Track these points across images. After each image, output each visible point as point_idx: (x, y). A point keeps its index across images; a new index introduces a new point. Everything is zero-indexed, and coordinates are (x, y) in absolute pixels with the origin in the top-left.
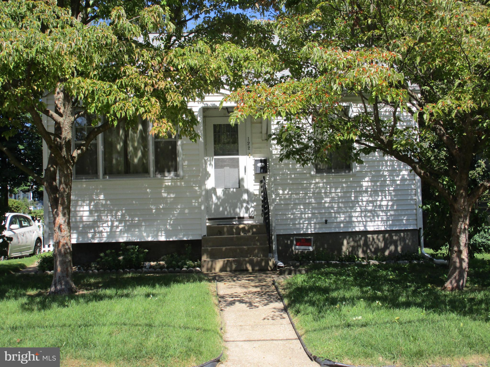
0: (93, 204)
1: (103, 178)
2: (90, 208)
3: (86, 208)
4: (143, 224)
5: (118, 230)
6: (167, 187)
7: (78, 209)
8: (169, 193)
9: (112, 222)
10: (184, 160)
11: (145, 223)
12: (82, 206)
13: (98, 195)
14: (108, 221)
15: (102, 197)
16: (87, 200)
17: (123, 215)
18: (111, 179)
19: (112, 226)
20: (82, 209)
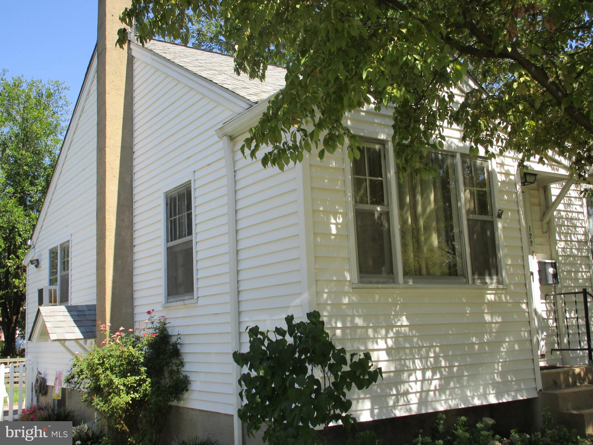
0: (391, 334)
1: (405, 282)
2: (386, 343)
3: (382, 344)
4: (466, 374)
5: (432, 388)
6: (490, 303)
7: (370, 346)
8: (492, 314)
9: (424, 371)
10: (506, 256)
11: (467, 372)
12: (375, 340)
13: (398, 315)
14: (415, 370)
15: (404, 321)
16: (382, 327)
17: (436, 357)
18: (418, 286)
19: (424, 380)
20: (376, 347)
